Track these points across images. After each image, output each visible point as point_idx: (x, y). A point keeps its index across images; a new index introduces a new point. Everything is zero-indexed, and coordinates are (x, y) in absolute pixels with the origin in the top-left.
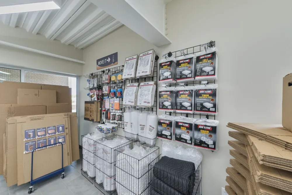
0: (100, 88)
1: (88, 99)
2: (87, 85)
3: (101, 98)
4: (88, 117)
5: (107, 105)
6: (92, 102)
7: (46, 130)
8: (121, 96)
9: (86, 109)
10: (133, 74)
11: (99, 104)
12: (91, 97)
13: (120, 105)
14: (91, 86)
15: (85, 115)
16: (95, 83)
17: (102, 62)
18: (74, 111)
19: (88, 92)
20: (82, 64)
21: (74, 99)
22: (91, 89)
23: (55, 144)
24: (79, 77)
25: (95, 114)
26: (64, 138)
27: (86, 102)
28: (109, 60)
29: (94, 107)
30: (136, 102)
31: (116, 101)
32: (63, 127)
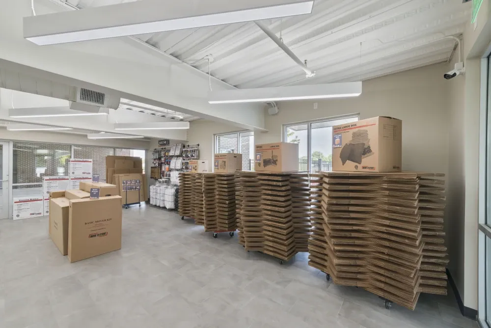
0: (160, 159)
1: (153, 165)
2: (152, 157)
3: (160, 165)
4: (153, 176)
5: (163, 169)
6: (155, 167)
7: (131, 181)
8: (169, 165)
9: (152, 172)
10: (174, 153)
11: (159, 169)
12: (155, 164)
13: (169, 168)
14: (155, 158)
15: (151, 175)
16: (157, 156)
17: (161, 143)
18: (144, 173)
19: (153, 161)
20: (149, 142)
21: (143, 165)
22: (155, 159)
23: (135, 189)
24: (147, 150)
25: (157, 174)
26: (140, 187)
27: (152, 167)
28: (165, 142)
29: (156, 170)
30: (175, 167)
31: (167, 166)
32: (139, 181)
